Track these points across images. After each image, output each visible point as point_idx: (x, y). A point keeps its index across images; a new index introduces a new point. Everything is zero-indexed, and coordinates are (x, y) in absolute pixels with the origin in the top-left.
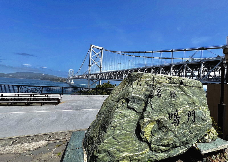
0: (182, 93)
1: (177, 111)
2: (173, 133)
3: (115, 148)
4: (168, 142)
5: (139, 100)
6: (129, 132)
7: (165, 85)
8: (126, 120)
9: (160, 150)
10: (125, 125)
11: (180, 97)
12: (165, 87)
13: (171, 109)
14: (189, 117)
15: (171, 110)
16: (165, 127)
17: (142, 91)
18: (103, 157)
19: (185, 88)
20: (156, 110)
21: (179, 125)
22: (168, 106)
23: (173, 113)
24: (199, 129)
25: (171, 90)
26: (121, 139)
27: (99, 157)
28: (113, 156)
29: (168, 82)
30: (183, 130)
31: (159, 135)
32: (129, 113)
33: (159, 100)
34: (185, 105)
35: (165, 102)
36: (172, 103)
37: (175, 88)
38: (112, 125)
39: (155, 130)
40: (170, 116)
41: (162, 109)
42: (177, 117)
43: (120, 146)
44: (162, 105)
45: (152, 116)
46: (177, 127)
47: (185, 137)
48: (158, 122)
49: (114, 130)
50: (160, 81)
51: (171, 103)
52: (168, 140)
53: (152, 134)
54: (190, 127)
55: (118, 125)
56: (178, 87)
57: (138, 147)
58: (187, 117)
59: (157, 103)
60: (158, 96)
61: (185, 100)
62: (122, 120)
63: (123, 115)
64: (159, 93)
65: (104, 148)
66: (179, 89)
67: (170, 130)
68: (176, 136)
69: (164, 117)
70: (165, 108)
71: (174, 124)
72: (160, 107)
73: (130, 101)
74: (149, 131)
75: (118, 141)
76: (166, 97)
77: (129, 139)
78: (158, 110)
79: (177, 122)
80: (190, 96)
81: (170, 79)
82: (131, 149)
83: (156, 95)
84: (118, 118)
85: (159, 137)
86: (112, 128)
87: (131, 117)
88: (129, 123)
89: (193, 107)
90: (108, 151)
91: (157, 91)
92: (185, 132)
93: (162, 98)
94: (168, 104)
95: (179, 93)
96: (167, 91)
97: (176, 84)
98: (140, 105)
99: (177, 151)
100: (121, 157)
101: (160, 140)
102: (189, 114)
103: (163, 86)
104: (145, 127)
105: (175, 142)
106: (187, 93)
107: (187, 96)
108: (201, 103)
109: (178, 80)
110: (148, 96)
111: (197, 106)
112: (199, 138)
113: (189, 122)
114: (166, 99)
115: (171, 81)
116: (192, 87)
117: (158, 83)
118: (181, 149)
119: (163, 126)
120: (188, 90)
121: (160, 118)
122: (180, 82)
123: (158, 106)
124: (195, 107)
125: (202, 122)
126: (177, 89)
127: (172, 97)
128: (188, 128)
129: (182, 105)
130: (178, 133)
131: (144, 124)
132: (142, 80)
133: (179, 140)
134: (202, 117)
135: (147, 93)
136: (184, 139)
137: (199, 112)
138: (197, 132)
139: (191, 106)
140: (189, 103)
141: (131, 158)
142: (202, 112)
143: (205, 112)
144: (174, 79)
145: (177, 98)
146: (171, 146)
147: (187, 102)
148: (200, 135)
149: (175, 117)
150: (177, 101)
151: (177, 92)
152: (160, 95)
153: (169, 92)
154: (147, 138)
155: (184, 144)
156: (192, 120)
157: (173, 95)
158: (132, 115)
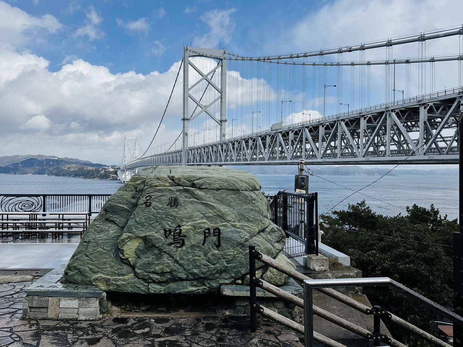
0: (191, 199)
1: (179, 226)
2: (172, 257)
3: (88, 267)
4: (162, 269)
5: (122, 210)
6: (108, 250)
7: (159, 190)
8: (103, 235)
9: (151, 278)
10: (101, 241)
11: (187, 207)
12: (159, 192)
13: (170, 223)
14: (205, 237)
15: (168, 225)
16: (157, 247)
17: (127, 198)
18: (73, 275)
19: (198, 192)
20: (142, 224)
21: (184, 248)
22: (162, 218)
23: (173, 229)
24: (232, 260)
25: (170, 196)
26: (96, 257)
27: (69, 274)
28: (85, 275)
29: (167, 184)
30: (193, 256)
31: (149, 257)
32: (109, 227)
33: (147, 210)
34: (197, 219)
35: (158, 213)
36: (171, 215)
37: (178, 193)
38: (85, 240)
39: (140, 250)
40: (167, 233)
41: (153, 222)
42: (179, 236)
43: (94, 265)
44: (152, 217)
45: (135, 230)
46: (179, 249)
47: (198, 267)
48: (145, 239)
49: (86, 246)
50: (153, 183)
51: (167, 215)
52: (161, 267)
53: (136, 254)
54: (209, 253)
55: (92, 241)
56: (184, 192)
57: (117, 270)
58: (202, 237)
59: (144, 214)
60: (146, 205)
61: (197, 211)
62: (98, 236)
63: (99, 229)
64: (149, 201)
65: (75, 265)
66: (186, 195)
67: (165, 252)
68: (178, 263)
69: (157, 235)
70: (157, 222)
71: (173, 246)
72: (148, 219)
73: (108, 211)
74: (131, 250)
75: (92, 260)
76: (161, 206)
77: (106, 259)
78: (146, 224)
79: (179, 243)
80: (211, 205)
81: (173, 180)
82: (108, 271)
83: (143, 204)
84: (93, 233)
85: (148, 261)
86: (85, 244)
87: (110, 232)
88: (107, 240)
89: (218, 222)
90: (79, 269)
91: (146, 198)
92: (198, 260)
93: (153, 207)
94: (164, 216)
95: (187, 200)
96: (162, 197)
97: (183, 186)
98: (123, 218)
99: (183, 286)
100: (94, 277)
101: (149, 264)
102: (207, 233)
103: (156, 191)
104: (124, 245)
105: (175, 271)
106: (203, 200)
107: (204, 204)
108: (242, 217)
109: (187, 181)
110: (136, 205)
111: (228, 221)
112: (233, 275)
113: (206, 244)
114: (160, 209)
115: (175, 182)
116: (218, 189)
117: (151, 186)
118: (192, 286)
119: (154, 246)
120: (208, 196)
121: (147, 234)
122: (192, 183)
123: (146, 219)
124: (222, 222)
125: (238, 248)
126: (183, 193)
127: (171, 206)
128: (205, 255)
129: (190, 218)
130: (181, 258)
131: (123, 241)
132: (130, 184)
133: (186, 270)
134: (239, 240)
135: (134, 201)
136: (195, 271)
137: (231, 231)
138: (228, 264)
139: (213, 220)
140: (207, 215)
141: (107, 281)
142: (240, 232)
143: (249, 232)
144: (179, 179)
145: (182, 208)
146: (169, 276)
147: (203, 214)
148: (236, 270)
149: (176, 234)
150: (182, 212)
151: (181, 199)
152: (149, 204)
153: (165, 199)
154: (130, 259)
155: (199, 279)
156: (214, 243)
157: (174, 203)
158: (113, 230)
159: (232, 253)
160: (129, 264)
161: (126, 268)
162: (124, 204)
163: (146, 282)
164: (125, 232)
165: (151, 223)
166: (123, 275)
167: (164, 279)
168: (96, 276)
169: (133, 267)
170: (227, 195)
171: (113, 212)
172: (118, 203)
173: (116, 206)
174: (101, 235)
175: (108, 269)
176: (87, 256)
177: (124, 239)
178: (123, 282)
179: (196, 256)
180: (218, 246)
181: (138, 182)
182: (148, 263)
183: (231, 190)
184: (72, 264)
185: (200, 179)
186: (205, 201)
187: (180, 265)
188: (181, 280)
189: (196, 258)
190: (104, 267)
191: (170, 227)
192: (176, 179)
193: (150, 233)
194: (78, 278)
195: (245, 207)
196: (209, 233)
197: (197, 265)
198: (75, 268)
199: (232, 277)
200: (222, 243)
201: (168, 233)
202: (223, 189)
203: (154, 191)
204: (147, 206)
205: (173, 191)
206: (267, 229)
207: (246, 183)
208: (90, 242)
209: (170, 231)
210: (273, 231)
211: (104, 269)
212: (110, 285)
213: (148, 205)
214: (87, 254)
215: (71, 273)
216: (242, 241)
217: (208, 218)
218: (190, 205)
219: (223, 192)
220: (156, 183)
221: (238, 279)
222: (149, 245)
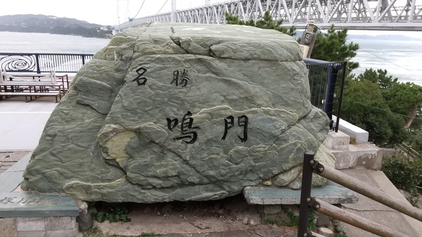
0: (208, 75)
1: (189, 113)
2: (179, 156)
3: (56, 170)
4: (166, 172)
5: (101, 89)
6: (84, 147)
7: (158, 59)
8: (74, 126)
9: (150, 184)
10: (72, 134)
11: (201, 86)
12: (158, 63)
13: (175, 109)
14: (227, 128)
15: (174, 112)
16: (157, 144)
17: (107, 71)
18: (36, 181)
19: (217, 64)
20: (133, 112)
21: (196, 143)
22: (164, 103)
23: (180, 118)
24: (261, 157)
25: (175, 69)
26: (67, 157)
27: (30, 180)
28: (53, 182)
29: (170, 51)
30: (209, 154)
31: (147, 157)
32: (82, 114)
33: (140, 91)
34: (215, 103)
35: (157, 95)
36: (178, 98)
37: (187, 65)
38: (48, 133)
39: (133, 148)
40: (171, 123)
41: (150, 108)
42: (190, 126)
43: (63, 167)
44: (149, 100)
45: (123, 120)
46: (190, 146)
47: (216, 168)
48: (138, 132)
49: (51, 142)
50: (147, 49)
51: (172, 98)
52: (164, 169)
53: (127, 153)
54: (230, 149)
55: (59, 134)
56: (196, 62)
57: (101, 173)
58: (222, 128)
59: (136, 97)
60: (138, 82)
61: (216, 92)
62: (67, 127)
63: (68, 116)
64: (142, 77)
65: (35, 168)
66: (199, 67)
67: (170, 150)
68: (188, 164)
69: (155, 125)
70: (157, 108)
71: (181, 141)
72: (143, 104)
73: (80, 91)
74: (119, 148)
75: (61, 160)
76: (161, 84)
77: (82, 159)
78: (139, 111)
79: (190, 137)
80: (236, 84)
81: (179, 44)
82: (86, 175)
83: (134, 80)
84: (60, 122)
85: (145, 162)
86: (48, 138)
87: (86, 121)
88: (81, 132)
89: (245, 107)
90: (43, 174)
91: (137, 71)
92: (216, 159)
93: (150, 86)
94: (166, 99)
95: (200, 75)
96: (163, 71)
97: (195, 54)
98: (104, 100)
99: (195, 192)
100: (67, 184)
101: (147, 166)
102: (229, 122)
103: (152, 61)
104: (108, 140)
105: (184, 174)
106: (224, 75)
107: (225, 81)
108: (278, 100)
109: (201, 45)
110: (122, 82)
111: (259, 106)
112: (262, 175)
113: (227, 138)
114: (160, 88)
115: (182, 48)
116: (246, 60)
117: (144, 53)
118: (207, 191)
119: (152, 142)
120: (231, 69)
121: (142, 126)
122: (208, 49)
123: (139, 103)
124: (250, 107)
125: (271, 142)
126: (195, 65)
127: (177, 85)
128: (226, 152)
129: (205, 102)
130: (193, 157)
131: (106, 135)
132: (111, 49)
133: (198, 172)
134: (273, 132)
135: (117, 75)
136: (212, 173)
137: (263, 120)
138: (256, 162)
139: (239, 104)
140: (230, 98)
141: (87, 189)
142: (275, 120)
143: (286, 121)
144: (188, 42)
145: (193, 87)
146: (175, 181)
147: (224, 96)
148: (266, 170)
149: (184, 125)
150: (192, 93)
151: (192, 74)
152: (143, 81)
153: (168, 73)
154: (117, 160)
155: (216, 182)
156: (239, 137)
157: (181, 79)
158: (89, 118)
159: (262, 149)
160: (117, 166)
161: (112, 171)
162: (103, 80)
163: (143, 189)
164: (108, 123)
165: (147, 109)
166: (110, 180)
167: (168, 184)
168: (70, 183)
169: (124, 171)
170: (260, 68)
171: (87, 91)
172: (94, 78)
173: (90, 83)
174: (72, 125)
175: (87, 173)
176: (53, 155)
177: (108, 133)
178: (110, 190)
179: (213, 154)
180: (245, 139)
181: (124, 46)
182: (145, 165)
183: (265, 60)
184: (33, 166)
185: (219, 42)
186: (226, 77)
187: (191, 166)
188: (193, 184)
189: (213, 156)
190: (80, 170)
191: (176, 115)
192: (183, 42)
193: (146, 124)
194: (42, 184)
195: (284, 85)
196: (232, 122)
197: (214, 166)
198: (38, 172)
199: (260, 178)
200: (249, 136)
201: (173, 123)
202: (254, 59)
203: (149, 61)
204: (139, 84)
205: (179, 61)
206: (309, 115)
207: (287, 49)
208: (56, 135)
209: (176, 120)
210: (316, 117)
211: (82, 174)
212: (91, 194)
213: (141, 81)
214: (54, 152)
215: (32, 179)
216: (277, 132)
217: (231, 102)
218: (205, 83)
219: (255, 64)
220: (151, 47)
221: (268, 180)
222: (145, 140)
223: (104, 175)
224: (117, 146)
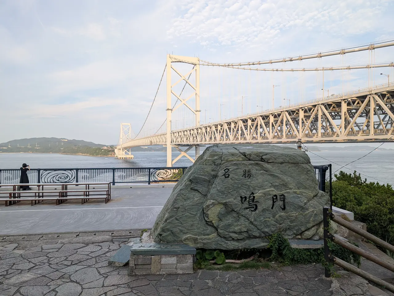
0: (262, 172)
1: (253, 194)
2: (248, 219)
3: (178, 229)
4: (240, 229)
5: (204, 181)
6: (193, 214)
7: (235, 164)
8: (189, 202)
9: (231, 237)
10: (188, 207)
11: (258, 178)
12: (235, 166)
13: (245, 191)
14: (274, 202)
15: (244, 192)
16: (236, 211)
17: (208, 171)
18: (167, 236)
19: (266, 165)
20: (223, 193)
21: (257, 211)
23: (248, 196)
24: (294, 220)
25: (244, 169)
26: (183, 221)
28: (176, 236)
29: (241, 159)
30: (264, 218)
31: (229, 220)
32: (193, 195)
33: (226, 181)
34: (266, 187)
35: (235, 183)
36: (246, 185)
37: (250, 167)
38: (175, 207)
39: (222, 214)
40: (243, 199)
41: (231, 191)
42: (253, 201)
43: (183, 227)
44: (231, 186)
45: (217, 198)
46: (253, 213)
47: (268, 226)
48: (225, 204)
49: (176, 212)
50: (229, 159)
51: (243, 184)
52: (240, 227)
53: (219, 218)
54: (276, 215)
55: (181, 207)
56: (255, 165)
57: (203, 230)
58: (270, 202)
59: (224, 184)
60: (225, 176)
61: (266, 181)
62: (185, 203)
63: (186, 197)
64: (227, 173)
66: (257, 168)
67: (242, 215)
68: (252, 224)
69: (233, 200)
70: (235, 190)
71: (248, 210)
72: (228, 188)
73: (193, 182)
74: (214, 214)
75: (181, 223)
76: (237, 177)
77: (193, 222)
78: (225, 192)
79: (253, 207)
80: (277, 176)
81: (245, 156)
82: (195, 231)
83: (223, 175)
84: (181, 200)
85: (229, 223)
86: (175, 209)
87: (195, 199)
88: (193, 206)
89: (283, 189)
90: (171, 231)
91: (224, 170)
92: (268, 221)
93: (231, 178)
94: (240, 186)
95: (258, 172)
96: (238, 170)
97: (254, 161)
98: (205, 187)
99: (257, 243)
100: (184, 237)
101: (230, 225)
102: (275, 198)
103: (232, 165)
104: (209, 209)
105: (250, 230)
106: (270, 172)
107: (271, 175)
108: (300, 185)
109: (257, 156)
110: (215, 176)
111: (291, 189)
112: (295, 232)
113: (274, 208)
114: (236, 179)
115: (247, 158)
116: (282, 163)
117: (227, 161)
118: (263, 242)
119: (233, 210)
120: (274, 168)
121: (227, 201)
122: (261, 158)
123: (226, 188)
124: (286, 190)
125: (299, 210)
126: (254, 167)
127: (245, 177)
128: (274, 217)
129: (261, 187)
130: (255, 220)
131: (208, 206)
132: (209, 159)
133: (259, 229)
134: (300, 204)
135: (213, 173)
136: (266, 230)
137: (294, 197)
138: (292, 223)
139: (279, 188)
140: (274, 184)
141: (195, 240)
142: (300, 197)
143: (307, 198)
144: (250, 155)
145: (254, 179)
146: (245, 235)
147: (271, 184)
148: (296, 228)
149: (250, 200)
150: (254, 182)
151: (253, 172)
152: (227, 175)
153: (241, 172)
154: (213, 222)
155: (267, 236)
156: (281, 207)
157: (248, 174)
158: (196, 197)
159: (295, 215)
160: (213, 226)
161: (210, 229)
162: (205, 175)
163: (227, 240)
164: (209, 199)
165: (230, 191)
166: (208, 235)
167: (241, 237)
168: (187, 236)
169: (216, 229)
170: (289, 167)
171: (197, 182)
172: (201, 175)
173: (199, 178)
174: (188, 202)
175: (196, 230)
176: (177, 219)
177: (209, 205)
178: (208, 241)
179: (267, 218)
180: (284, 209)
181: (216, 158)
182: (228, 225)
183: (292, 163)
184: (166, 226)
185: (266, 154)
186: (272, 172)
187: (254, 225)
188: (255, 237)
189: (267, 219)
190: (192, 228)
191: (245, 194)
192: (247, 155)
193: (230, 200)
194: (170, 238)
195: (303, 177)
196: (277, 198)
197: (267, 225)
198: (168, 230)
199: (294, 234)
200: (286, 207)
201: (244, 199)
202: (286, 163)
203: (230, 165)
204: (226, 177)
205: (246, 165)
206: (319, 194)
207: (302, 157)
208: (179, 208)
209: (246, 197)
210: (322, 196)
211: (192, 230)
212: (197, 243)
213: (227, 176)
214: (177, 218)
215: (164, 234)
216: (302, 204)
217: (275, 187)
218: (260, 176)
219: (286, 165)
220: (231, 158)
221: (298, 235)
222: (229, 209)
223: (205, 231)
224: (213, 213)
